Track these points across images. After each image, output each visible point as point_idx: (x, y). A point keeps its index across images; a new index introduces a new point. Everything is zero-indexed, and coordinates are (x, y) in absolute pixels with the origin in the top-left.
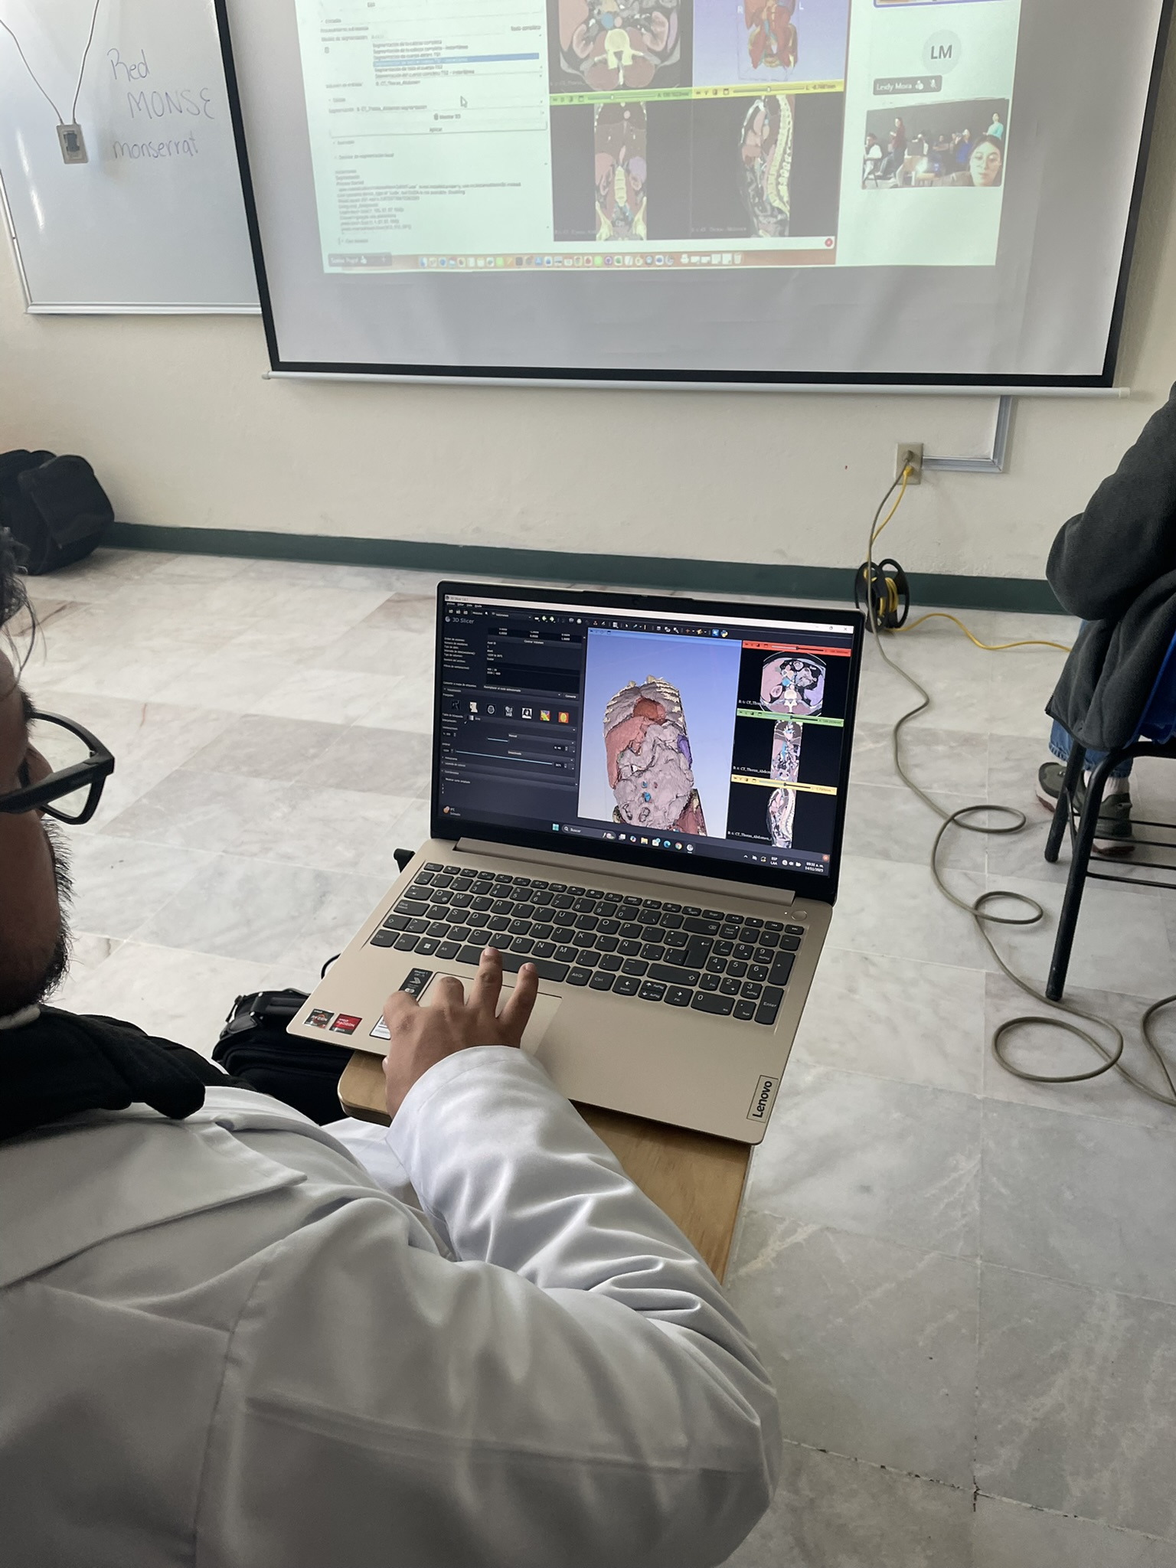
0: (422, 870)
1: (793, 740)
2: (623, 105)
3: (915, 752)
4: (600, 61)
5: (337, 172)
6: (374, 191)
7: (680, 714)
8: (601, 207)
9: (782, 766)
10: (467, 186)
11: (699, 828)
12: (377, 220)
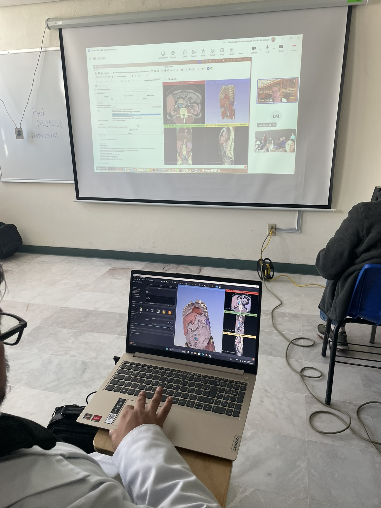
0: (123, 364)
1: (242, 321)
2: (185, 128)
3: (279, 320)
4: (178, 116)
5: (100, 144)
6: (111, 149)
7: (206, 312)
8: (179, 156)
9: (239, 329)
10: (139, 149)
11: (213, 349)
12: (111, 157)
